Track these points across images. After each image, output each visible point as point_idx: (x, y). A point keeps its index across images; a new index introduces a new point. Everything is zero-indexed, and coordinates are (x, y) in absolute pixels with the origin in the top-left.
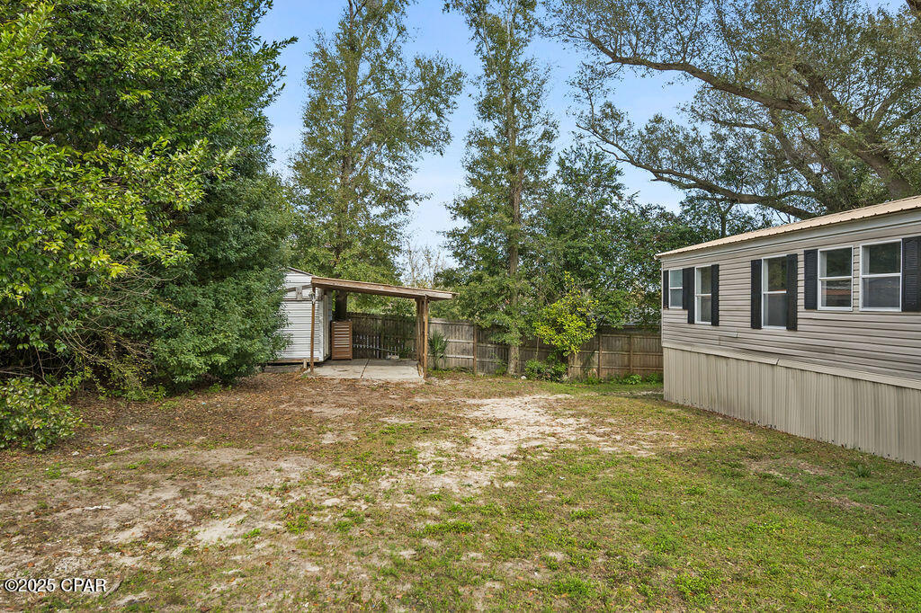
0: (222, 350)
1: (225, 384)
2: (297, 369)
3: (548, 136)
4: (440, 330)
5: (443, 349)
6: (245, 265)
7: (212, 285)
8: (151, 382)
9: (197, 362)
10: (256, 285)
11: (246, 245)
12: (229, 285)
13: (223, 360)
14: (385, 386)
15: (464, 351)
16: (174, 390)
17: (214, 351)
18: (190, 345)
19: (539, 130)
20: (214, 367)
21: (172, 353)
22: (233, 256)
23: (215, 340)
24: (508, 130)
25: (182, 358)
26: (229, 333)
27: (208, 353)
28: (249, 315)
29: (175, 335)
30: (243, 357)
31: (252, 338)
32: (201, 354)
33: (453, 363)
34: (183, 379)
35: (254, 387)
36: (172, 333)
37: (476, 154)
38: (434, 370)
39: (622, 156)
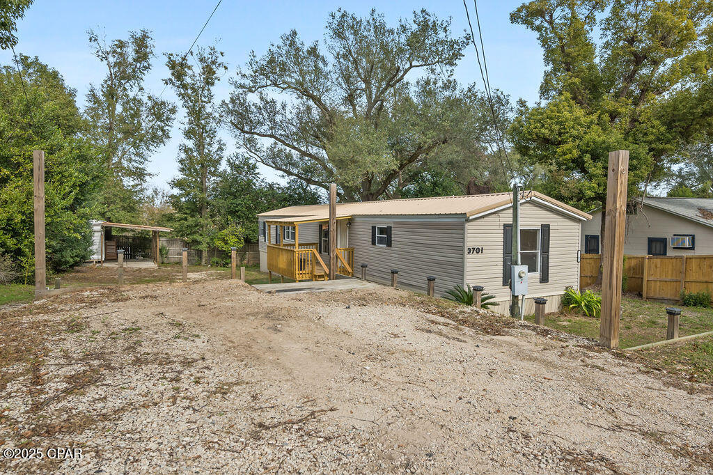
3: (220, 149)
4: (165, 244)
5: (167, 253)
19: (216, 146)
24: (200, 146)
33: (172, 260)
37: (183, 156)
38: (163, 263)
39: (259, 159)
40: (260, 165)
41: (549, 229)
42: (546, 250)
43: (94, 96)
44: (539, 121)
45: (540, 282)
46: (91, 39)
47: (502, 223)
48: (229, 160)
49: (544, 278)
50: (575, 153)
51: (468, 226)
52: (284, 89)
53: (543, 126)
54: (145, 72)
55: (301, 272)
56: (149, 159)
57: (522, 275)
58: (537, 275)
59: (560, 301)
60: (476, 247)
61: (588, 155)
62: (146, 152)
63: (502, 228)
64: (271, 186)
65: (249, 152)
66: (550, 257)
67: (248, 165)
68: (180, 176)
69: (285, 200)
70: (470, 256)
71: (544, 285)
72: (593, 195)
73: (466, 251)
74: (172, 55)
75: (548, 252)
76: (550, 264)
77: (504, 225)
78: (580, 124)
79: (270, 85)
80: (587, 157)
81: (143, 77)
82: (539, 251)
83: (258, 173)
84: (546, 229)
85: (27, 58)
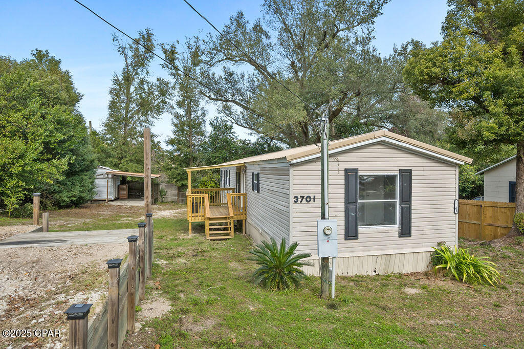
0: (74, 196)
1: (76, 207)
2: (104, 202)
3: (204, 114)
4: (164, 187)
5: (165, 195)
6: (82, 171)
7: (71, 178)
8: (54, 205)
9: (67, 200)
10: (84, 177)
11: (81, 166)
12: (76, 178)
13: (75, 199)
14: (131, 207)
15: (174, 195)
16: (60, 207)
17: (72, 196)
18: (65, 195)
19: (200, 113)
20: (72, 201)
21: (60, 197)
22: (77, 170)
23: (72, 194)
24: (189, 113)
25: (63, 198)
26: (77, 191)
27: (70, 197)
28: (82, 186)
29: (61, 193)
30: (81, 198)
31: (83, 193)
32: (68, 197)
33: (169, 200)
34: (63, 204)
35: (86, 208)
36: (60, 192)
37: (176, 121)
38: (162, 202)
39: (233, 121)
40: (235, 126)
41: (410, 175)
42: (407, 198)
43: (117, 80)
44: (431, 60)
45: (399, 237)
46: (114, 40)
47: (343, 168)
48: (211, 123)
49: (405, 231)
50: (472, 91)
51: (292, 171)
52: (236, 61)
53: (434, 65)
54: (151, 60)
55: (193, 215)
56: (154, 124)
57: (327, 232)
58: (396, 228)
59: (429, 258)
60: (306, 196)
61: (488, 93)
62: (151, 119)
63: (343, 173)
64: (244, 142)
65: (226, 116)
66: (413, 207)
67: (226, 125)
68: (173, 136)
69: (253, 152)
70: (298, 205)
71: (405, 240)
72: (493, 136)
73: (292, 200)
74: (163, 44)
75: (410, 201)
76: (413, 216)
77: (346, 170)
78: (479, 60)
79: (225, 59)
80: (488, 96)
81: (149, 64)
82: (397, 200)
83: (234, 133)
84: (406, 175)
85: (40, 51)
